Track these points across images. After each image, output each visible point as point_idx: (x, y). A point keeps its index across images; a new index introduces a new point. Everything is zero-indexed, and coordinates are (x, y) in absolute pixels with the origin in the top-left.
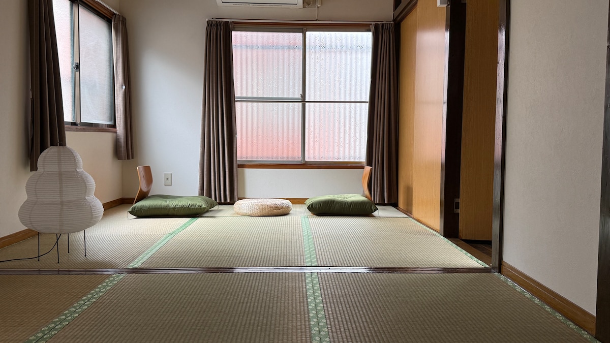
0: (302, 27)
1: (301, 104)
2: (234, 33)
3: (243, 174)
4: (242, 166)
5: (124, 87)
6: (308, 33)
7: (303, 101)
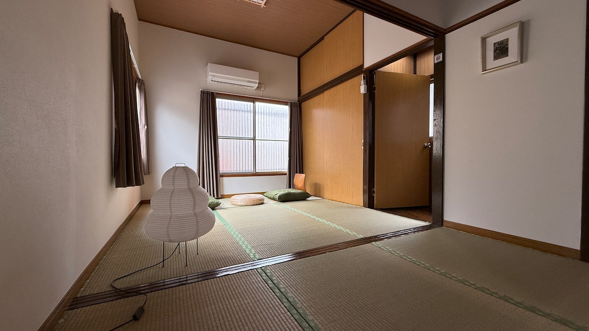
0: (253, 100)
1: (252, 141)
2: (217, 99)
3: (222, 180)
4: (222, 176)
5: (146, 127)
6: (256, 103)
7: (254, 139)
